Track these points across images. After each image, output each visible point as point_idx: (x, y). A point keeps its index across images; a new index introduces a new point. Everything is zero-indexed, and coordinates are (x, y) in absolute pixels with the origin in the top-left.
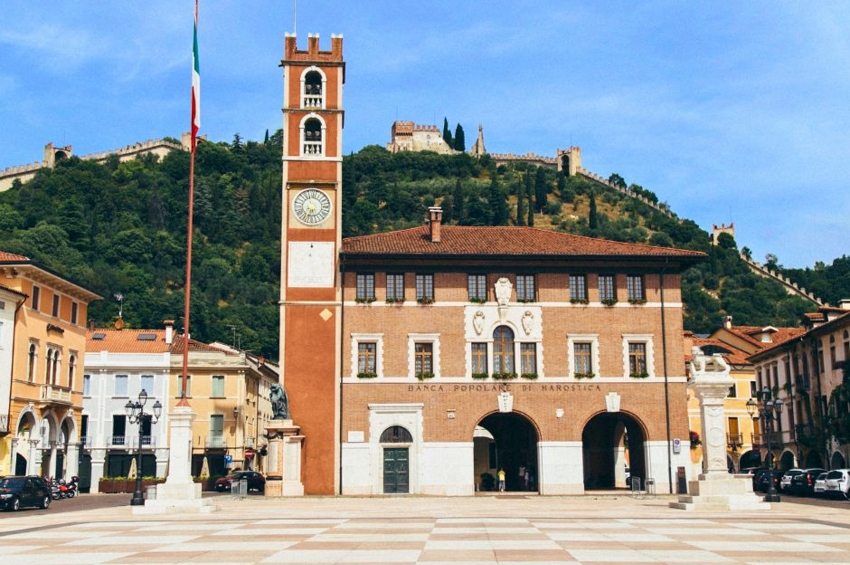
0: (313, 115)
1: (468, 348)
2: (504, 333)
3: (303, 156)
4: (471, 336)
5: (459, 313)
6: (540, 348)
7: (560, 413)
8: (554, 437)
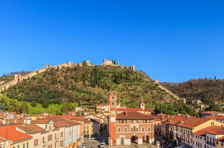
0: (113, 102)
1: (130, 129)
2: (135, 127)
3: (112, 107)
4: (131, 127)
5: (129, 125)
6: (138, 129)
7: (140, 136)
8: (139, 138)
